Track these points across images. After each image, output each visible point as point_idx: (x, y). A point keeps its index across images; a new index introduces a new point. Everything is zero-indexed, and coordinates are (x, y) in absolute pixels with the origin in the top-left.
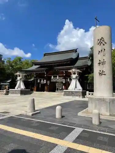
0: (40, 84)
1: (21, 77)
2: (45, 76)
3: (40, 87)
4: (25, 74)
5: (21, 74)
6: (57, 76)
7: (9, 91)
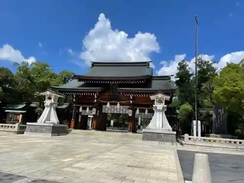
0: (80, 116)
1: (52, 100)
2: (95, 101)
3: (80, 121)
4: (59, 96)
5: (53, 95)
6: (117, 103)
7: (26, 127)
